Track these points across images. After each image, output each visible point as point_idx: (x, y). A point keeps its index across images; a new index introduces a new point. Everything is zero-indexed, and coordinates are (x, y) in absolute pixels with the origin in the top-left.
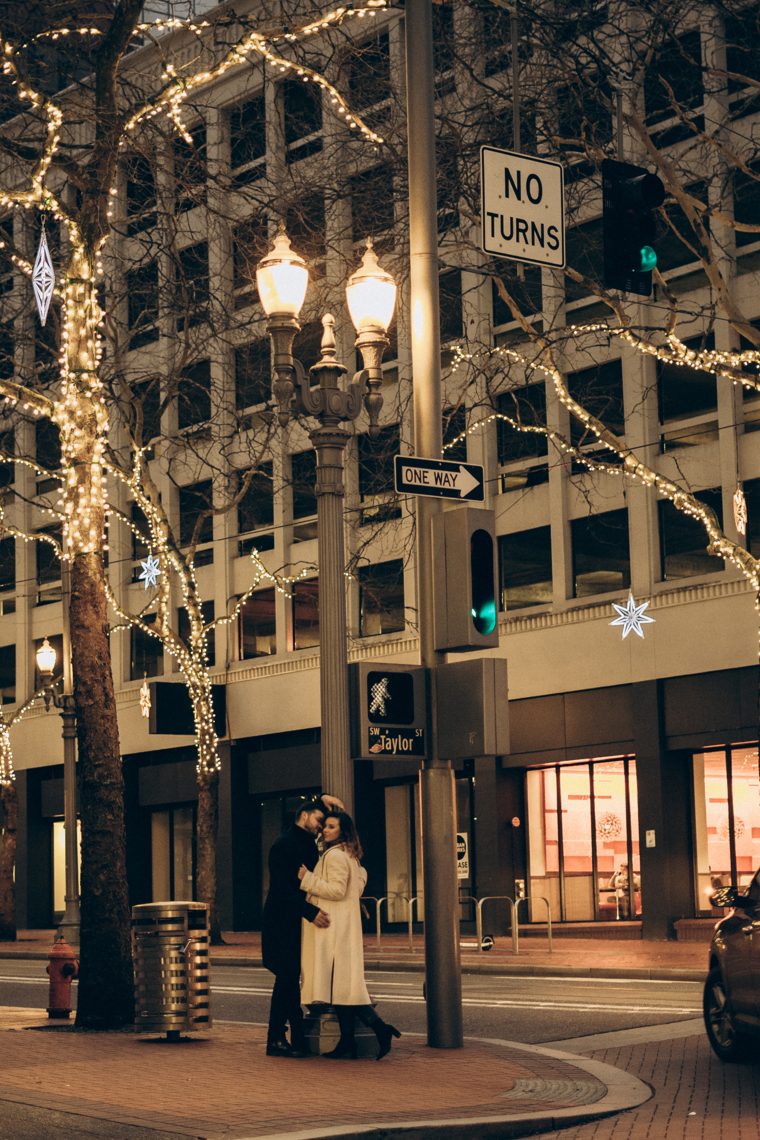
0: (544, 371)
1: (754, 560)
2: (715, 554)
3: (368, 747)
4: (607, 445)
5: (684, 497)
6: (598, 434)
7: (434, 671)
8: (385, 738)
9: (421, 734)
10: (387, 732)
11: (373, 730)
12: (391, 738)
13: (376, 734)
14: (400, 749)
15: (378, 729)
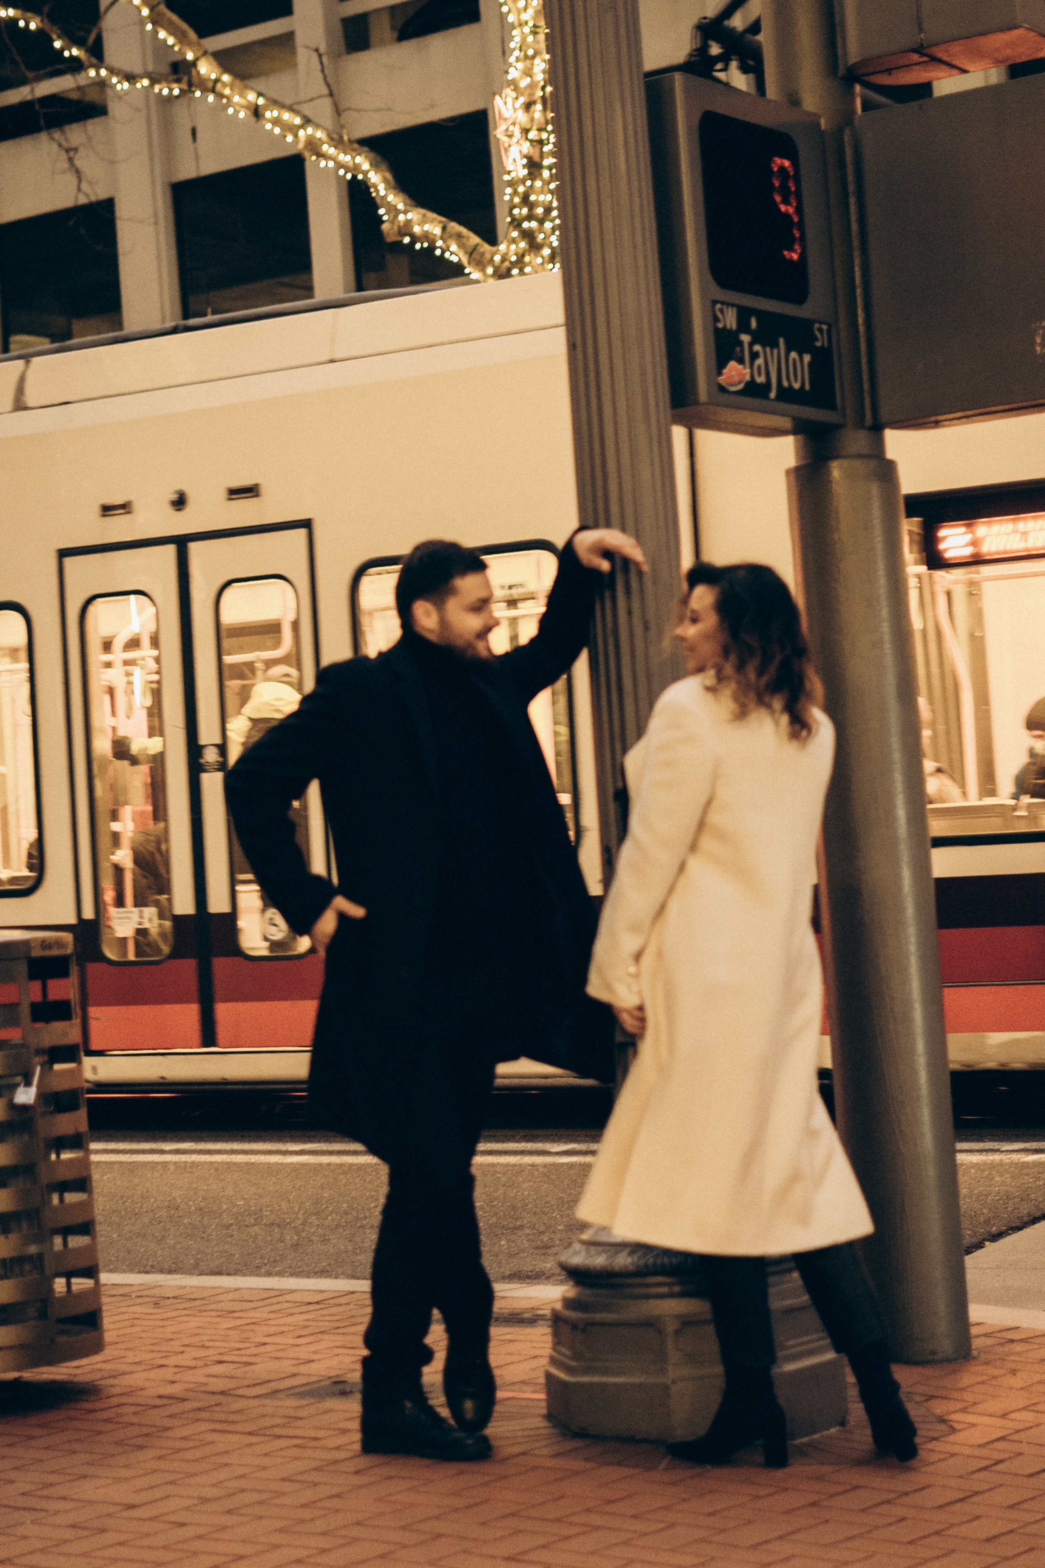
1: (486, 247)
2: (399, 239)
3: (714, 369)
4: (162, 34)
5: (320, 134)
6: (145, 12)
7: (847, 138)
8: (751, 344)
9: (826, 339)
10: (754, 323)
11: (722, 311)
12: (764, 346)
13: (728, 327)
14: (785, 384)
15: (732, 311)
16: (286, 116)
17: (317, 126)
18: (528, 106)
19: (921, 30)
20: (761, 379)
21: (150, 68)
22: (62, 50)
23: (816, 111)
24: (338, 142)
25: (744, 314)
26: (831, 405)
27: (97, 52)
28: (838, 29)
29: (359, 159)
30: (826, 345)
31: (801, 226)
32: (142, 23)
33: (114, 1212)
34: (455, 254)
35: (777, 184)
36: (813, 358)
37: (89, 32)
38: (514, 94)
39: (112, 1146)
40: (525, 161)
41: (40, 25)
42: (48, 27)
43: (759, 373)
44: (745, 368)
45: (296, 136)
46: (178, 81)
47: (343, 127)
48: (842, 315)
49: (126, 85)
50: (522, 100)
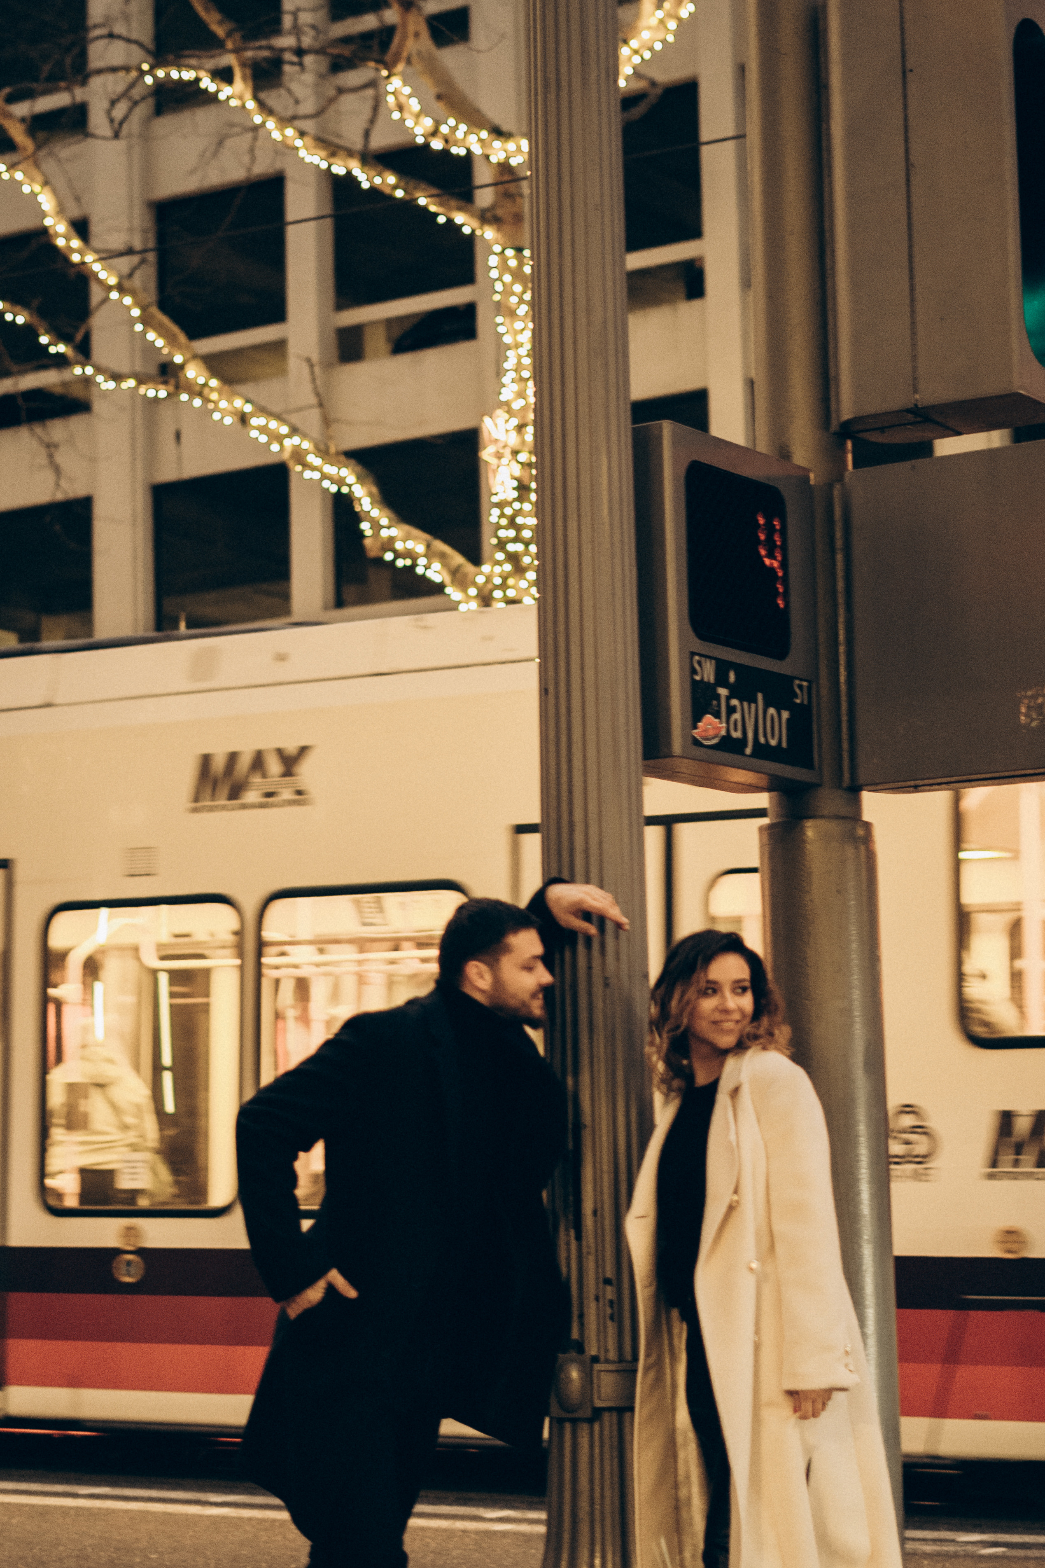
0: (20, 184)
1: (469, 568)
2: (380, 554)
3: (689, 723)
4: (151, 336)
5: (306, 445)
6: (136, 312)
7: (836, 493)
8: (728, 698)
9: (806, 697)
10: (732, 677)
11: (699, 663)
12: (741, 701)
13: (706, 679)
14: (762, 740)
15: (711, 664)
16: (273, 424)
17: (304, 436)
18: (520, 428)
19: (916, 390)
20: (737, 735)
21: (138, 368)
22: (48, 346)
23: (806, 466)
24: (323, 452)
25: (722, 668)
26: (807, 762)
27: (84, 350)
28: (832, 383)
29: (344, 472)
30: (806, 702)
31: (785, 580)
32: (132, 321)
33: (21, 1558)
34: (435, 573)
35: (762, 537)
36: (792, 715)
37: (77, 328)
38: (507, 416)
39: (23, 1486)
40: (515, 484)
41: (28, 319)
42: (36, 321)
43: (736, 730)
44: (721, 723)
45: (281, 444)
46: (165, 383)
47: (330, 438)
48: (823, 671)
49: (111, 385)
50: (515, 422)
